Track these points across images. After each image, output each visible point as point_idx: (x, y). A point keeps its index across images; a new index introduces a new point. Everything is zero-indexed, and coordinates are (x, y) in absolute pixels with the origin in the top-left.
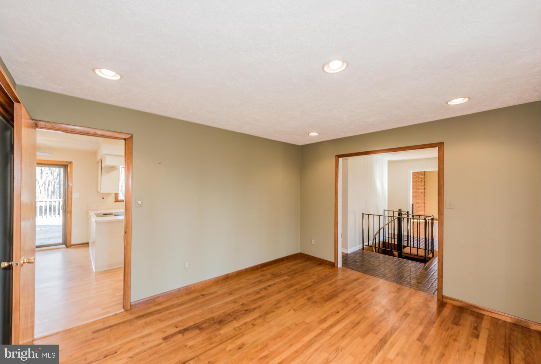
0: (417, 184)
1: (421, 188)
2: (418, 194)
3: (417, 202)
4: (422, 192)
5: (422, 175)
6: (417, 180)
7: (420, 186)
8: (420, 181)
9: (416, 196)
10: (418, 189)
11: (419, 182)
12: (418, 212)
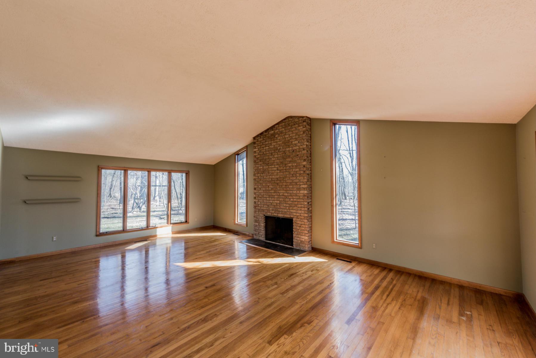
0: (298, 178)
1: (303, 186)
2: (300, 199)
3: (298, 214)
4: (304, 196)
5: (305, 160)
6: (297, 170)
7: (301, 183)
8: (302, 172)
9: (296, 203)
10: (299, 189)
11: (300, 174)
12: (300, 236)
